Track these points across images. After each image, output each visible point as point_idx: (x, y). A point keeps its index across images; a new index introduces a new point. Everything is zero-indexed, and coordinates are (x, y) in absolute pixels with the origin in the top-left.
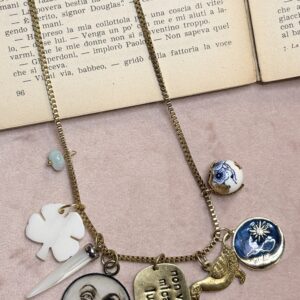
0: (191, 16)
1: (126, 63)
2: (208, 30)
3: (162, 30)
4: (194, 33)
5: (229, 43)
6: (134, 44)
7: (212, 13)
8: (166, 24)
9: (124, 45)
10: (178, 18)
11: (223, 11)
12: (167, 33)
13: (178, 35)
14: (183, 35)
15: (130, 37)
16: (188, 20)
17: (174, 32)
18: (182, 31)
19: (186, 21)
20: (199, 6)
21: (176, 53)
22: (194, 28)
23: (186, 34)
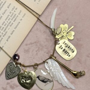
0: (11, 17)
1: (7, 41)
2: (18, 16)
3: (8, 26)
4: (15, 20)
5: (25, 14)
6: (5, 35)
7: (15, 11)
8: (7, 23)
9: (3, 37)
10: (9, 20)
11: (16, 9)
12: (10, 25)
13: (12, 23)
14: (13, 22)
15: (2, 34)
16: (11, 18)
17: (11, 23)
18: (12, 22)
19: (11, 19)
20: (10, 13)
21: (16, 28)
22: (14, 19)
23: (14, 21)
